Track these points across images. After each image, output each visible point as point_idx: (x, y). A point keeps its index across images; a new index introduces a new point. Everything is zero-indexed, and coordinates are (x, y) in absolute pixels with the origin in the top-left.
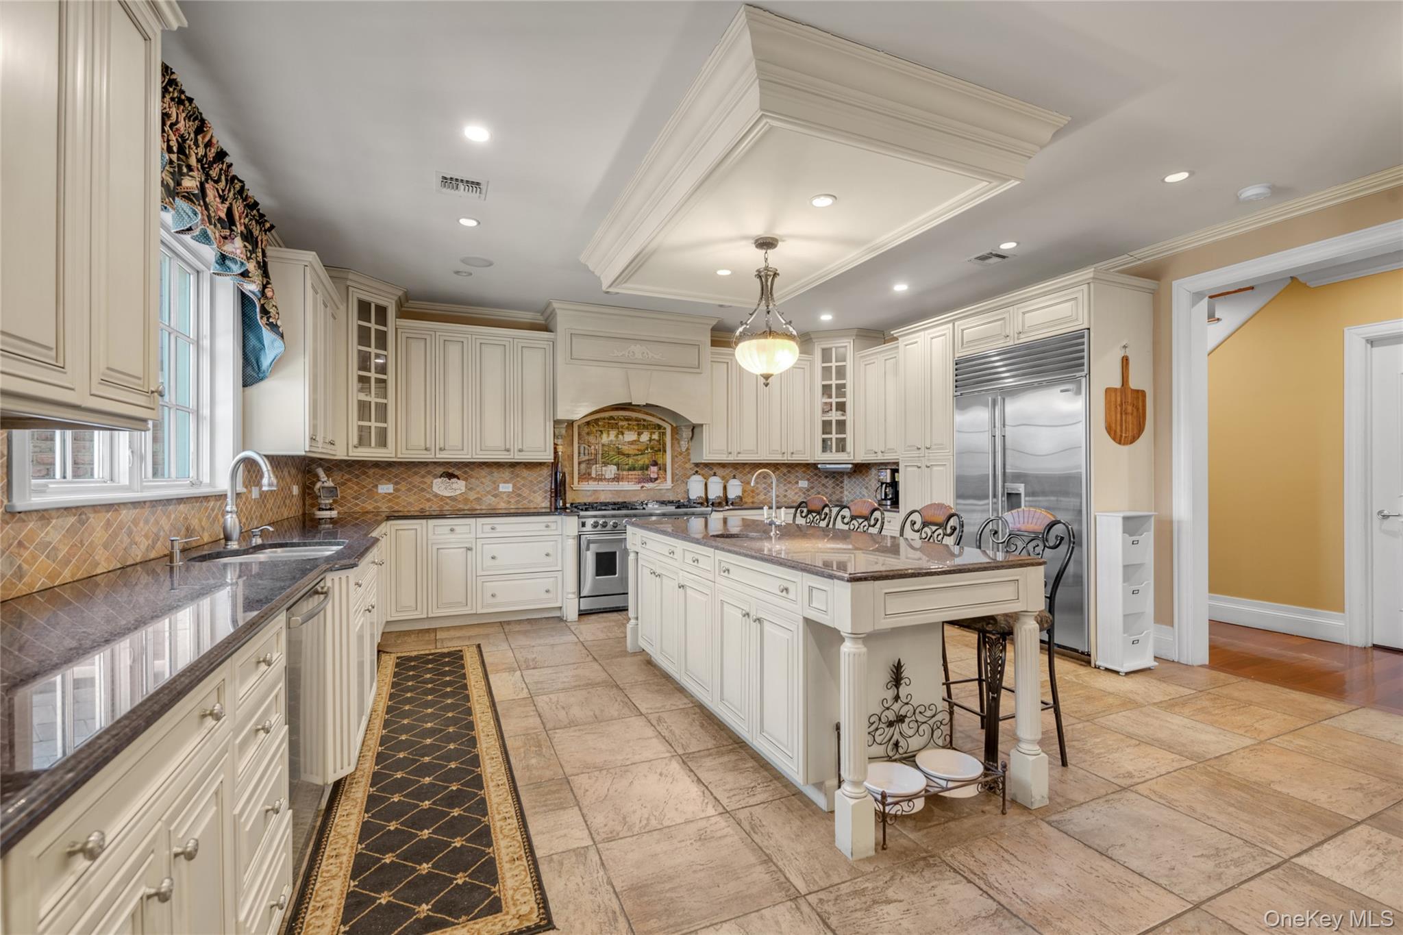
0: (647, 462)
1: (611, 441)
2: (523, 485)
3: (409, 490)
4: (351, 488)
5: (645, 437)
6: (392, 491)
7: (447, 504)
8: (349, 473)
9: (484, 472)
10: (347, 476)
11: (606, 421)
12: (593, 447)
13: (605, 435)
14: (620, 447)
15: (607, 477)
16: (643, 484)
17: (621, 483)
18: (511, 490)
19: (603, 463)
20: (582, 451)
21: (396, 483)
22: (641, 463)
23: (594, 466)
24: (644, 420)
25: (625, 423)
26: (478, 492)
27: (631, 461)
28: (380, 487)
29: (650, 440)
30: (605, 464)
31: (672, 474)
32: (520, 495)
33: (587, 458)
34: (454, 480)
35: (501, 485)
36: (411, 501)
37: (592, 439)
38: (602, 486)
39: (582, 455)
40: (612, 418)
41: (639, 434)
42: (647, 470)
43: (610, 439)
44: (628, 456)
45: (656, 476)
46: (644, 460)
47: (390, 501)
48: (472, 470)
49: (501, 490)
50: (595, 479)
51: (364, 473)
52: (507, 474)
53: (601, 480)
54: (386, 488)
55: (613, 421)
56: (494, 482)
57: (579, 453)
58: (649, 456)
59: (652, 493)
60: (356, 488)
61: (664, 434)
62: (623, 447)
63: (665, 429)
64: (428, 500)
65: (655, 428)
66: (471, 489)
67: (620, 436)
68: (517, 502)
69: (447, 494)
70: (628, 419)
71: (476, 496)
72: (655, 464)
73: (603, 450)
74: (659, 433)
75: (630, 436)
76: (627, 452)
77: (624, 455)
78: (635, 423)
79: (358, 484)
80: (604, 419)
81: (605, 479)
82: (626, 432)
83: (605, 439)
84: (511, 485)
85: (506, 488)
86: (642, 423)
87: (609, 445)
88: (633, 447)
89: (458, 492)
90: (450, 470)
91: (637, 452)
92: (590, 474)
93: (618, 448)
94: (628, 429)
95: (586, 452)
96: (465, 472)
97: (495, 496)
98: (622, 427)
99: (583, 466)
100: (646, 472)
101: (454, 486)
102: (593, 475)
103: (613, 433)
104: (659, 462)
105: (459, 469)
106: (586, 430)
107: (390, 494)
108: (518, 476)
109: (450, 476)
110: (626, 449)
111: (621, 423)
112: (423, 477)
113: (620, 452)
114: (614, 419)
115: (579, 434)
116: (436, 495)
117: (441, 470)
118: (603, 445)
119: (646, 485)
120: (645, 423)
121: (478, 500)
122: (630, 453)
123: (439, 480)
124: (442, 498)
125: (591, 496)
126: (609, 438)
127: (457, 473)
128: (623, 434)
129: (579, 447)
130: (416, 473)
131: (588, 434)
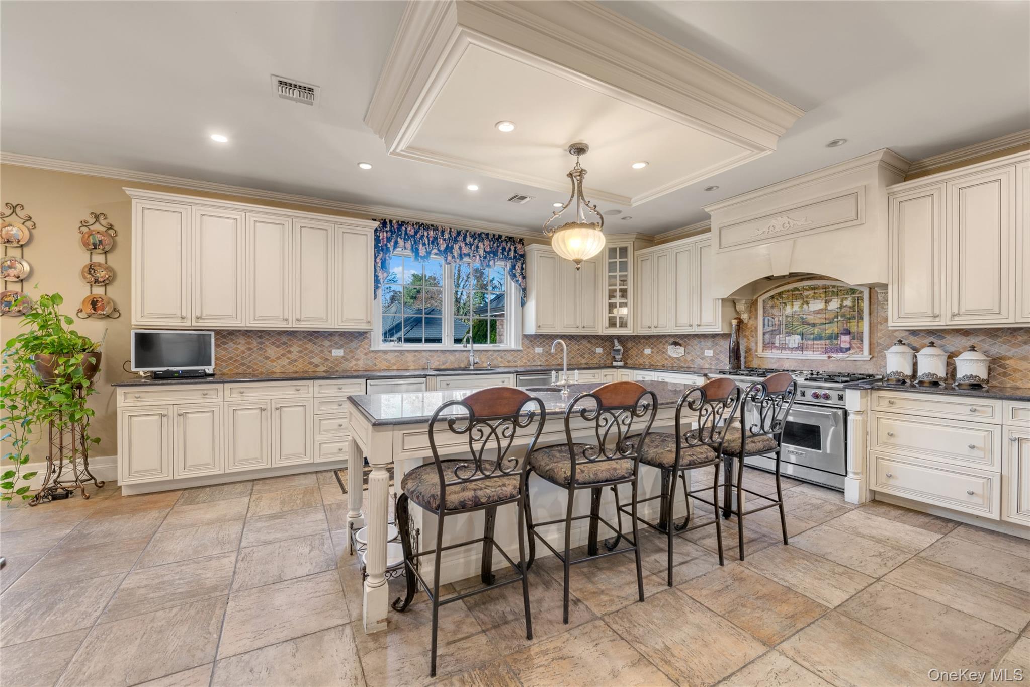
0: (836, 330)
1: (795, 311)
2: (721, 352)
3: (658, 352)
4: (635, 350)
5: (834, 305)
6: (650, 353)
7: (675, 363)
8: (634, 342)
9: (695, 341)
10: (633, 344)
11: (791, 293)
12: (776, 319)
13: (788, 308)
14: (804, 317)
15: (790, 346)
16: (830, 354)
17: (805, 352)
18: (712, 355)
19: (786, 333)
20: (766, 323)
21: (652, 348)
22: (829, 332)
23: (778, 336)
24: (834, 287)
25: (811, 293)
26: (692, 356)
27: (816, 330)
28: (645, 350)
29: (841, 307)
30: (789, 334)
31: (870, 344)
32: (718, 359)
33: (771, 329)
34: (678, 347)
35: (706, 351)
36: (658, 359)
37: (775, 311)
38: (786, 354)
39: (766, 327)
40: (796, 289)
41: (827, 302)
42: (837, 338)
43: (794, 310)
44: (814, 325)
45: (848, 346)
46: (833, 329)
47: (650, 358)
48: (689, 340)
49: (705, 355)
50: (778, 348)
51: (640, 342)
52: (709, 343)
53: (784, 349)
54: (648, 351)
55: (797, 293)
56: (702, 349)
57: (764, 325)
58: (840, 324)
59: (843, 364)
60: (636, 350)
61: (861, 299)
62: (808, 316)
63: (861, 292)
64: (666, 359)
65: (847, 294)
66: (688, 353)
67: (805, 306)
68: (717, 364)
69: (675, 355)
70: (813, 288)
71: (691, 358)
72: (848, 332)
73: (786, 321)
74: (854, 299)
75: (817, 305)
76: (812, 322)
77: (809, 324)
78: (821, 291)
79: (637, 348)
80: (788, 291)
81: (788, 348)
82: (812, 302)
83: (788, 310)
84: (711, 352)
85: (709, 353)
86: (831, 289)
87: (792, 316)
88: (819, 316)
89: (681, 355)
90: (678, 340)
91: (824, 321)
92: (773, 343)
93: (803, 318)
94: (814, 298)
95: (770, 323)
96: (685, 342)
97: (702, 359)
98: (807, 297)
99: (767, 336)
100: (835, 342)
101: (679, 351)
102: (777, 345)
103: (797, 306)
104: (852, 330)
105: (682, 339)
106: (770, 303)
107: (649, 355)
108: (717, 344)
109: (676, 344)
110: (810, 318)
111: (806, 293)
112: (664, 344)
113: (804, 322)
114: (798, 290)
115: (764, 308)
116: (670, 357)
117: (672, 340)
118: (787, 316)
119: (833, 355)
120: (834, 290)
121: (692, 361)
122: (816, 322)
123: (671, 347)
124: (673, 359)
125: (775, 363)
126: (793, 308)
127: (681, 342)
128: (808, 304)
129: (764, 320)
130: (661, 342)
131: (772, 307)
